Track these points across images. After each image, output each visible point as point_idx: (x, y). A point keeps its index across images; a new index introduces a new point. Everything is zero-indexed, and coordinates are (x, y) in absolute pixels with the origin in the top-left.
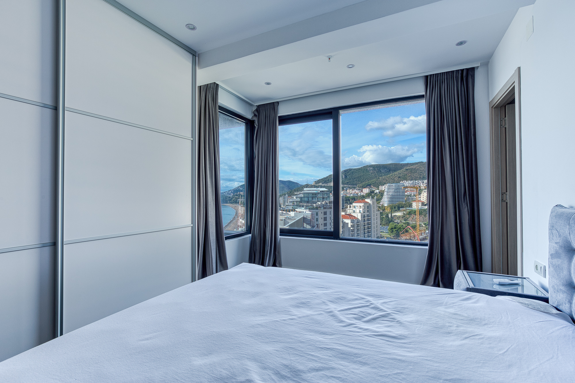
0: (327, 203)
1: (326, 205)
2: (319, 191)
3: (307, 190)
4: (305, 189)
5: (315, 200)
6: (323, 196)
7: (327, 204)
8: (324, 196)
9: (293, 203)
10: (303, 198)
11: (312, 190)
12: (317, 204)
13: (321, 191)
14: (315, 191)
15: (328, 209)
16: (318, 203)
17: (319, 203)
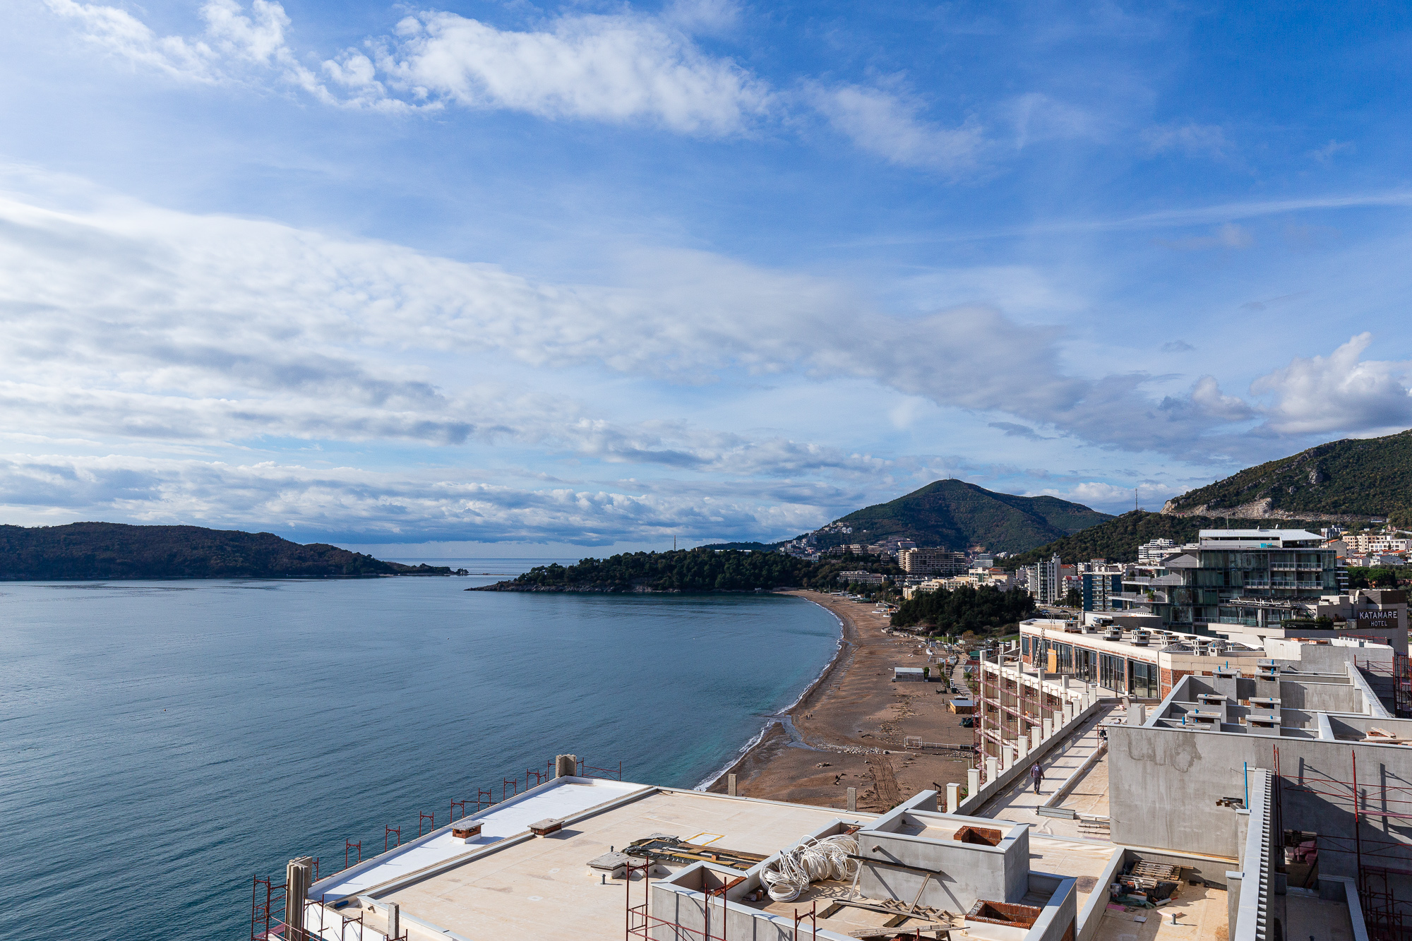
0: (1369, 601)
1: (1368, 610)
2: (1274, 543)
3: (1217, 539)
4: (1203, 533)
5: (1260, 584)
6: (1299, 566)
7: (1371, 606)
8: (1306, 566)
9: (1153, 597)
10: (1198, 572)
11: (1243, 539)
12: (1321, 603)
13: (1286, 544)
14: (1258, 545)
15: (1379, 627)
16: (1323, 597)
17: (1335, 599)
